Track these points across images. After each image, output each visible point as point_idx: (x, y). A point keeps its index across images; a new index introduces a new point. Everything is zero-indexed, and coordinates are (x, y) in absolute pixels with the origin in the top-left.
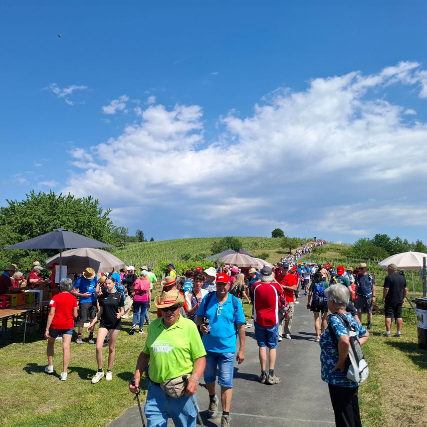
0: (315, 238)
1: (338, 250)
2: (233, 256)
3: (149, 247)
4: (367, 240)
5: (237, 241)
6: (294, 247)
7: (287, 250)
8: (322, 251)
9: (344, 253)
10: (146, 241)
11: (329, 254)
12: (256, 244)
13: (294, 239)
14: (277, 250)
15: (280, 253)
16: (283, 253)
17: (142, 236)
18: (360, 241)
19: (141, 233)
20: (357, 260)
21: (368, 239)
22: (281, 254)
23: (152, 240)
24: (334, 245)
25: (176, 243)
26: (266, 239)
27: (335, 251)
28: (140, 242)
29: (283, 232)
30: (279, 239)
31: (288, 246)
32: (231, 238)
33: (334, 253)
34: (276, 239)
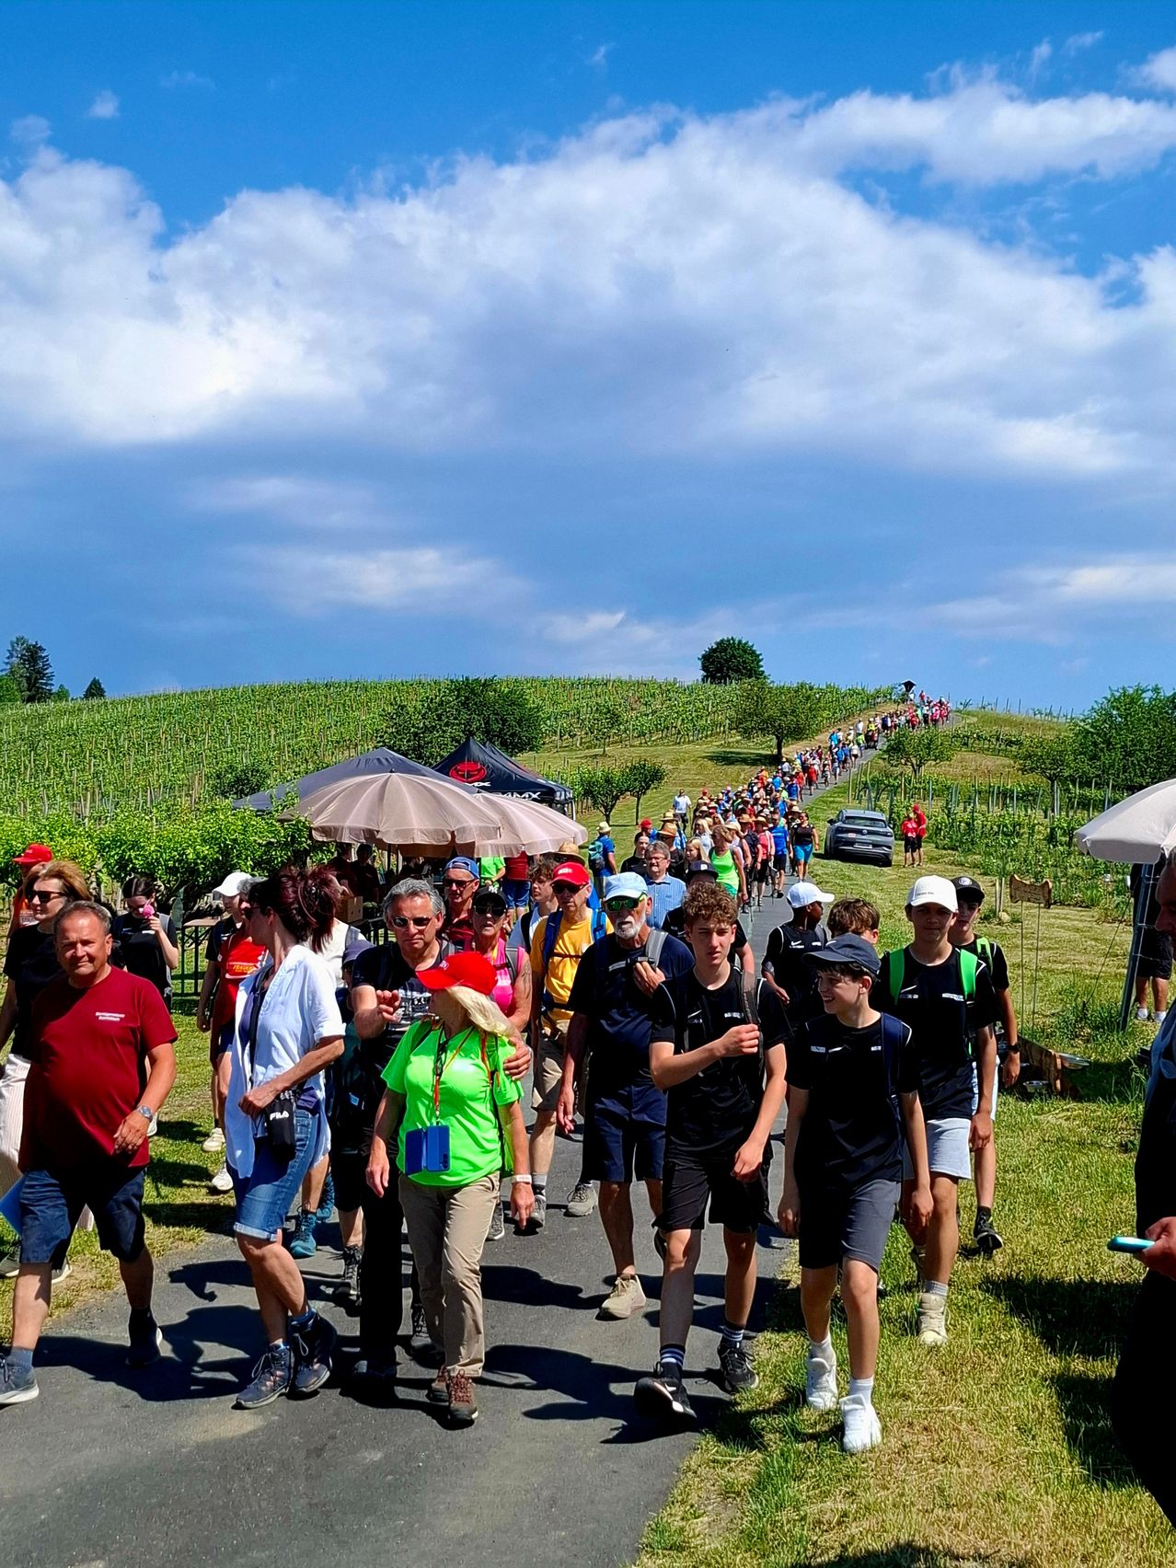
0: (909, 685)
1: (1010, 743)
2: (366, 784)
3: (70, 731)
4: (1149, 694)
5: (513, 699)
6: (798, 733)
7: (763, 745)
8: (931, 750)
9: (1032, 760)
10: (62, 695)
11: (962, 767)
12: (614, 719)
13: (803, 693)
14: (714, 746)
15: (726, 759)
16: (744, 761)
17: (41, 674)
18: (1115, 702)
19: (33, 656)
20: (1092, 793)
21: (1156, 690)
22: (736, 768)
23: (95, 690)
24: (997, 721)
25: (212, 706)
26: (668, 690)
27: (996, 752)
28: (31, 699)
29: (756, 658)
30: (733, 689)
31: (767, 726)
32: (486, 685)
33: (990, 762)
34: (720, 689)
